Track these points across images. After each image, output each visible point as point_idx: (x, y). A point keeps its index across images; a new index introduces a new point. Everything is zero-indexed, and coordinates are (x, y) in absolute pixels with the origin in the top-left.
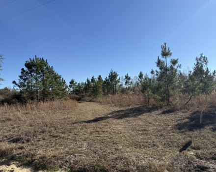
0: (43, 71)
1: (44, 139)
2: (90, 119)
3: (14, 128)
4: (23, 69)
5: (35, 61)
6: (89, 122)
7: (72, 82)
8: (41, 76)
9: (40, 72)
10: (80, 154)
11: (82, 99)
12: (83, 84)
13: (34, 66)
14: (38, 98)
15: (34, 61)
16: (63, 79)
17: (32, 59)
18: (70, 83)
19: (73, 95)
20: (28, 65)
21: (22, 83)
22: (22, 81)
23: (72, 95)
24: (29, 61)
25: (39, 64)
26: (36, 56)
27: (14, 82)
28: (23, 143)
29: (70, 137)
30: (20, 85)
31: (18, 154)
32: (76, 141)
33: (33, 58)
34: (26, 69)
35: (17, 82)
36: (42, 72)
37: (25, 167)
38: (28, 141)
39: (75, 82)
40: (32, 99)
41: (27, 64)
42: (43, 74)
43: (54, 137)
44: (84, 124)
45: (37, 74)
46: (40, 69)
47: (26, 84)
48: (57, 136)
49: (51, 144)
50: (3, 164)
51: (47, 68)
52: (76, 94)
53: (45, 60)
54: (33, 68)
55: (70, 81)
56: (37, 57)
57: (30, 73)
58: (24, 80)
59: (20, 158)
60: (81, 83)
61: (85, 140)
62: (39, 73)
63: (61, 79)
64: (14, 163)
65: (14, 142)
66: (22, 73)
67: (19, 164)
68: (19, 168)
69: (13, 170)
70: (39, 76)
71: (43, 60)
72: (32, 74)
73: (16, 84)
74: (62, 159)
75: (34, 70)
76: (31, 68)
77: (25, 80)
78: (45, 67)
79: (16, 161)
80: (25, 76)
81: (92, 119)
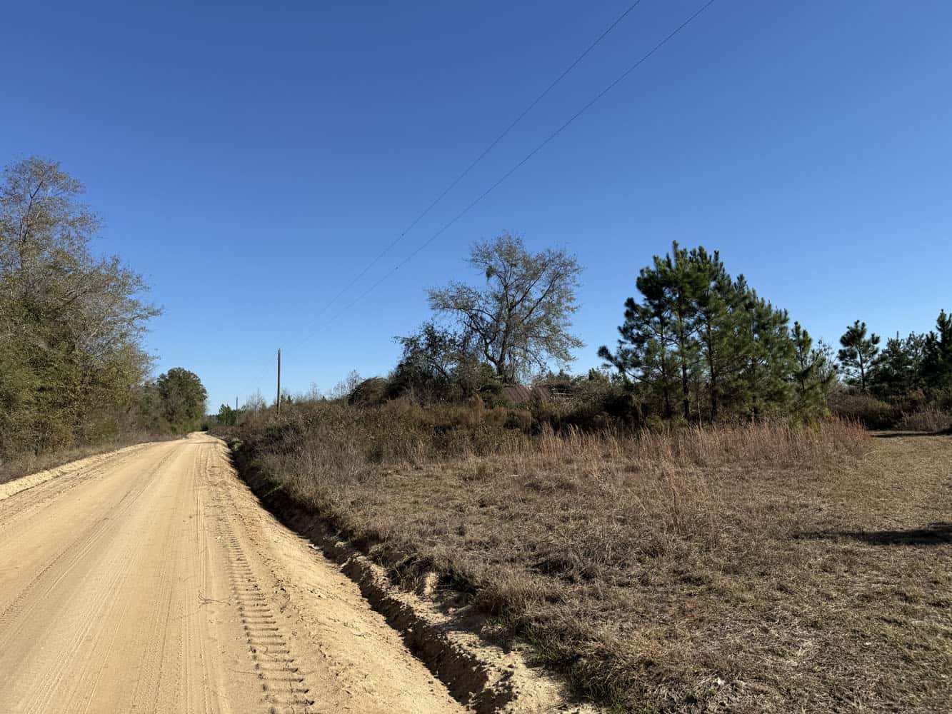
0: (703, 301)
1: (645, 583)
2: (897, 527)
3: (565, 520)
4: (630, 303)
5: (673, 264)
6: (888, 539)
7: (853, 337)
8: (699, 321)
9: (694, 304)
10: (759, 686)
11: (906, 418)
12: (917, 344)
13: (669, 283)
14: (692, 411)
15: (669, 264)
16: (798, 328)
17: (663, 257)
18: (845, 341)
19: (861, 398)
20: (649, 285)
21: (627, 352)
22: (630, 346)
23: (851, 399)
24: (653, 268)
25: (687, 275)
26: (675, 245)
27: (603, 352)
28: (571, 580)
29: (748, 596)
30: (620, 359)
31: (537, 620)
32: (770, 619)
33: (665, 252)
34: (640, 299)
35: (613, 352)
36: (700, 304)
37: (550, 675)
38: (588, 576)
39: (867, 337)
40: (668, 414)
41: (646, 281)
42: (706, 313)
43: (687, 580)
44: (851, 545)
45: (682, 314)
46: (694, 294)
47: (642, 355)
48: (698, 581)
49: (662, 611)
50: (493, 644)
51: (719, 288)
52: (876, 392)
53: (710, 253)
54: (668, 293)
55: (844, 331)
56: (680, 248)
57: (658, 314)
58: (634, 341)
59: (540, 635)
60: (904, 336)
61: (814, 625)
62: (691, 311)
63: (790, 326)
64: (520, 649)
65: (544, 573)
66: (628, 314)
67: (534, 656)
68: (530, 672)
69: (512, 674)
70: (691, 321)
71: (702, 254)
72: (666, 314)
73: (609, 358)
74: (676, 682)
75: (669, 301)
76: (660, 294)
77: (638, 341)
78: (713, 284)
79: (529, 642)
80: (639, 328)
81: (916, 526)
